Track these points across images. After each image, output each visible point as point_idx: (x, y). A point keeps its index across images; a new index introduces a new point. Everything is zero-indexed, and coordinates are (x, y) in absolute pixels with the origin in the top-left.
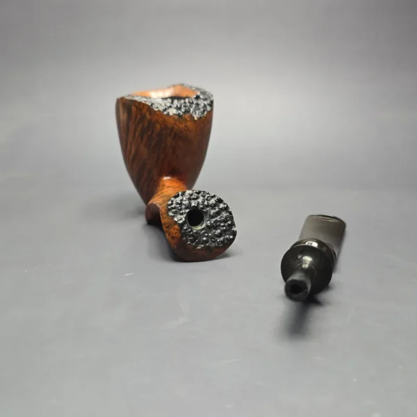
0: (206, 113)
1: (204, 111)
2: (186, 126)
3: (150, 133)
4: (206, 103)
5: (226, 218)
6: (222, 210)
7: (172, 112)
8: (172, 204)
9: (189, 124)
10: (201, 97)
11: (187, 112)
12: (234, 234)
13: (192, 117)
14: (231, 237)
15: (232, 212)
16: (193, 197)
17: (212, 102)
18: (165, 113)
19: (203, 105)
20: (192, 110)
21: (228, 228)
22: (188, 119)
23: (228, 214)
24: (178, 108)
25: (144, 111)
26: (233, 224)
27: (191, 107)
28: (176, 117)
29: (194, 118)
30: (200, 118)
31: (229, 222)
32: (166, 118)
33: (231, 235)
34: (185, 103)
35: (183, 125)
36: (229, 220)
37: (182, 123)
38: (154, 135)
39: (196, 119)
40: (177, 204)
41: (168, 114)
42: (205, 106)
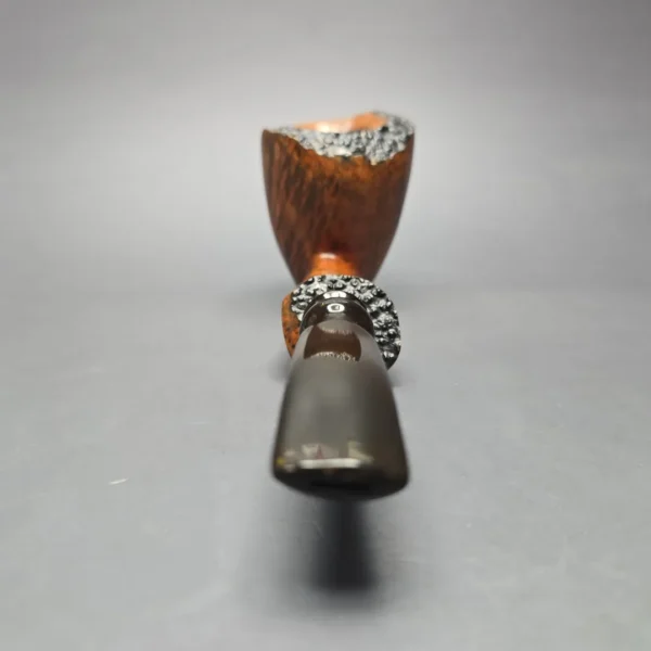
0: (392, 155)
1: (391, 151)
2: (354, 174)
4: (397, 138)
5: (387, 323)
6: (382, 309)
7: (334, 151)
8: (299, 294)
9: (362, 172)
10: (391, 129)
11: (360, 151)
12: (397, 350)
13: (366, 161)
14: (392, 355)
15: (399, 315)
16: (338, 285)
18: (322, 154)
19: (390, 142)
20: (368, 149)
21: (387, 340)
22: (359, 163)
23: (391, 318)
24: (346, 147)
25: (290, 150)
26: (396, 335)
27: (368, 144)
28: (340, 159)
29: (369, 162)
30: (381, 163)
31: (391, 331)
32: (323, 162)
33: (391, 351)
34: (359, 138)
35: (350, 173)
36: (391, 327)
37: (348, 170)
38: (305, 188)
39: (373, 163)
40: (308, 294)
41: (327, 155)
42: (394, 143)
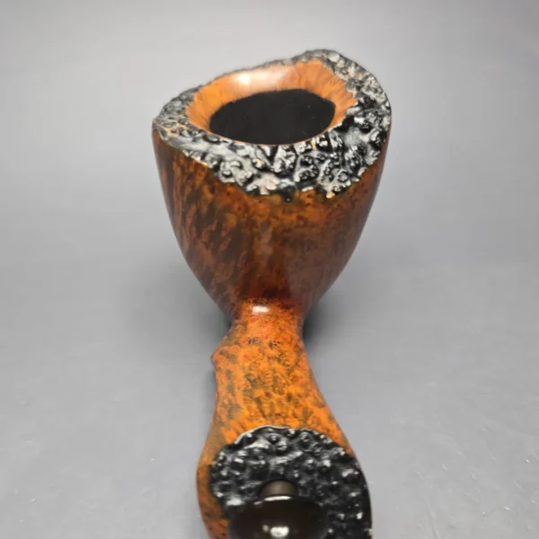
0: (360, 173)
1: (356, 168)
2: (300, 218)
3: (214, 227)
4: (366, 138)
7: (268, 183)
11: (309, 179)
13: (320, 191)
17: (384, 135)
18: (250, 188)
19: (356, 148)
20: (322, 171)
22: (310, 199)
24: (286, 173)
25: (199, 180)
27: (322, 161)
28: (277, 199)
29: (324, 193)
30: (341, 192)
32: (251, 202)
35: (294, 217)
37: (291, 212)
38: (223, 234)
39: (330, 195)
41: (257, 191)
42: (362, 151)
